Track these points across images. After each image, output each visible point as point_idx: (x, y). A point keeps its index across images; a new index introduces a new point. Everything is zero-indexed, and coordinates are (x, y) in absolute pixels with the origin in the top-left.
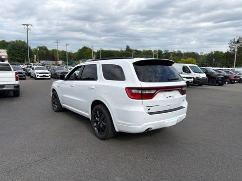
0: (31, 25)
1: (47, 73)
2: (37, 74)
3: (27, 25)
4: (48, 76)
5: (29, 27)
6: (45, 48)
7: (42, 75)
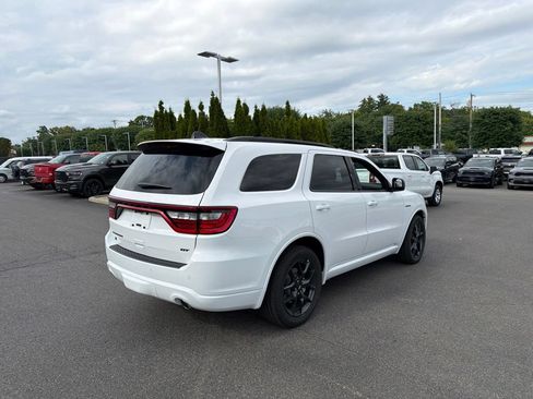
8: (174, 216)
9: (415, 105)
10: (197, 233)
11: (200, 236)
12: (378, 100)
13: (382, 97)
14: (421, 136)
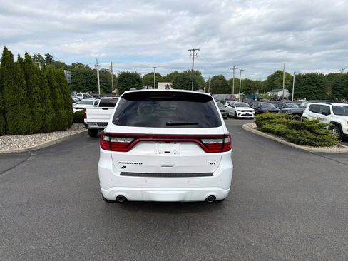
0: (198, 50)
1: (251, 111)
2: (238, 113)
3: (194, 50)
4: (251, 115)
5: (196, 52)
6: (221, 78)
7: (245, 113)
8: (205, 142)
9: (73, 64)
10: (222, 151)
11: (224, 153)
12: (45, 57)
13: (48, 55)
14: (88, 86)
